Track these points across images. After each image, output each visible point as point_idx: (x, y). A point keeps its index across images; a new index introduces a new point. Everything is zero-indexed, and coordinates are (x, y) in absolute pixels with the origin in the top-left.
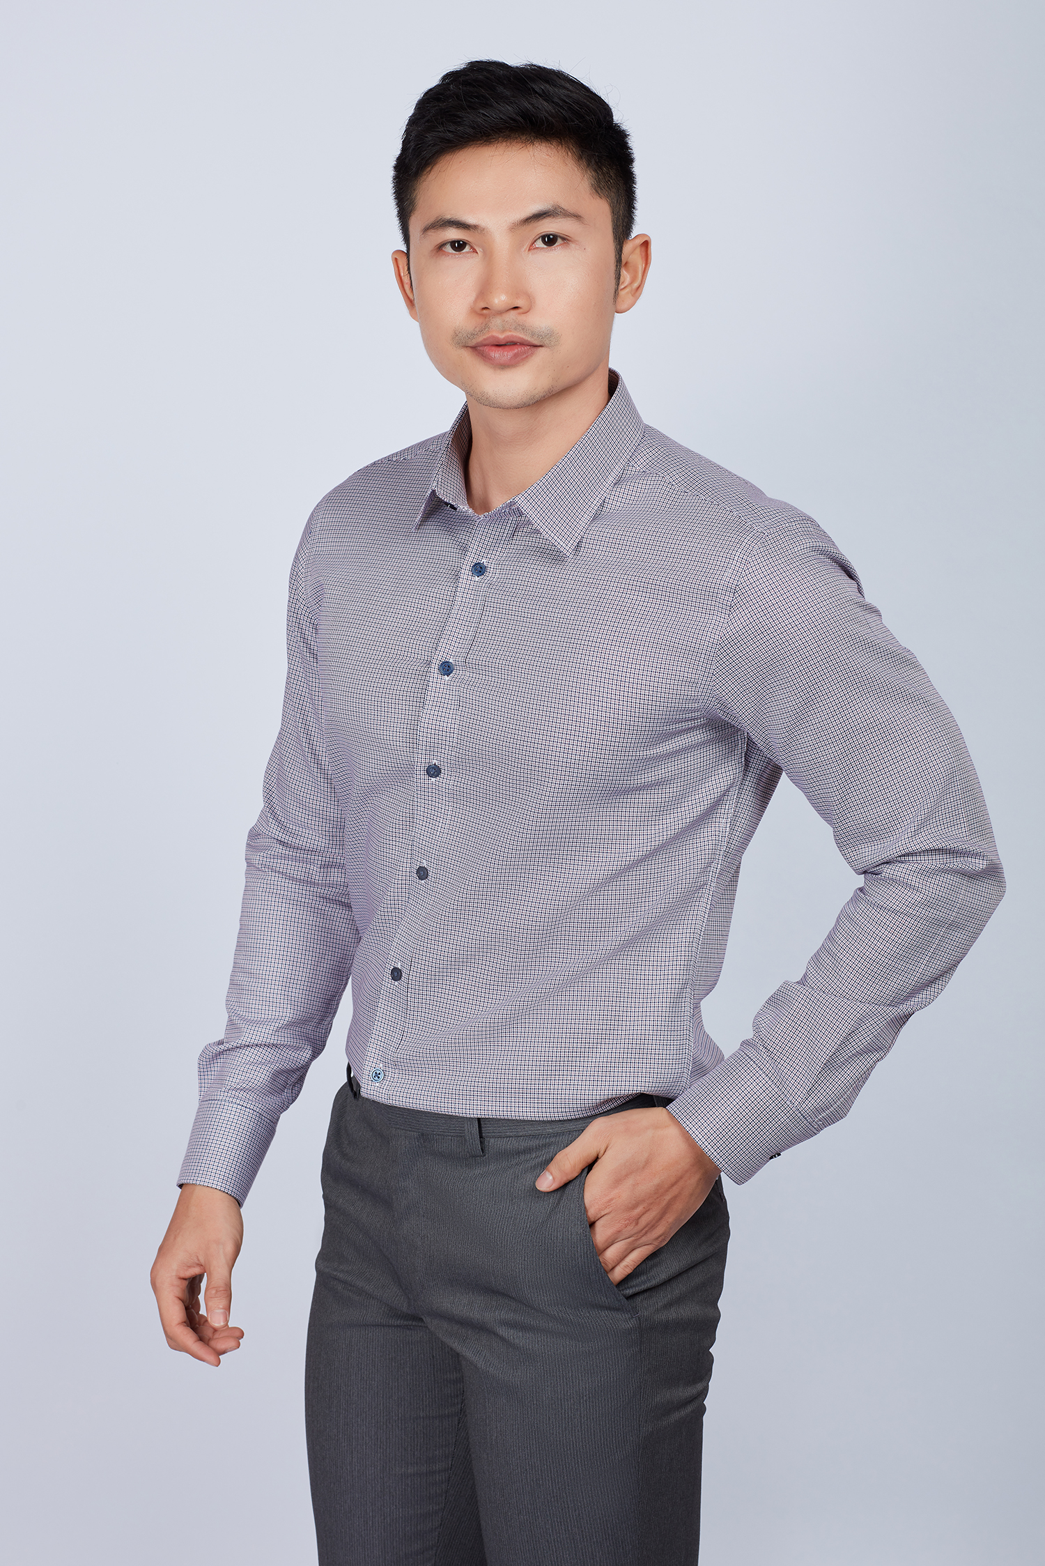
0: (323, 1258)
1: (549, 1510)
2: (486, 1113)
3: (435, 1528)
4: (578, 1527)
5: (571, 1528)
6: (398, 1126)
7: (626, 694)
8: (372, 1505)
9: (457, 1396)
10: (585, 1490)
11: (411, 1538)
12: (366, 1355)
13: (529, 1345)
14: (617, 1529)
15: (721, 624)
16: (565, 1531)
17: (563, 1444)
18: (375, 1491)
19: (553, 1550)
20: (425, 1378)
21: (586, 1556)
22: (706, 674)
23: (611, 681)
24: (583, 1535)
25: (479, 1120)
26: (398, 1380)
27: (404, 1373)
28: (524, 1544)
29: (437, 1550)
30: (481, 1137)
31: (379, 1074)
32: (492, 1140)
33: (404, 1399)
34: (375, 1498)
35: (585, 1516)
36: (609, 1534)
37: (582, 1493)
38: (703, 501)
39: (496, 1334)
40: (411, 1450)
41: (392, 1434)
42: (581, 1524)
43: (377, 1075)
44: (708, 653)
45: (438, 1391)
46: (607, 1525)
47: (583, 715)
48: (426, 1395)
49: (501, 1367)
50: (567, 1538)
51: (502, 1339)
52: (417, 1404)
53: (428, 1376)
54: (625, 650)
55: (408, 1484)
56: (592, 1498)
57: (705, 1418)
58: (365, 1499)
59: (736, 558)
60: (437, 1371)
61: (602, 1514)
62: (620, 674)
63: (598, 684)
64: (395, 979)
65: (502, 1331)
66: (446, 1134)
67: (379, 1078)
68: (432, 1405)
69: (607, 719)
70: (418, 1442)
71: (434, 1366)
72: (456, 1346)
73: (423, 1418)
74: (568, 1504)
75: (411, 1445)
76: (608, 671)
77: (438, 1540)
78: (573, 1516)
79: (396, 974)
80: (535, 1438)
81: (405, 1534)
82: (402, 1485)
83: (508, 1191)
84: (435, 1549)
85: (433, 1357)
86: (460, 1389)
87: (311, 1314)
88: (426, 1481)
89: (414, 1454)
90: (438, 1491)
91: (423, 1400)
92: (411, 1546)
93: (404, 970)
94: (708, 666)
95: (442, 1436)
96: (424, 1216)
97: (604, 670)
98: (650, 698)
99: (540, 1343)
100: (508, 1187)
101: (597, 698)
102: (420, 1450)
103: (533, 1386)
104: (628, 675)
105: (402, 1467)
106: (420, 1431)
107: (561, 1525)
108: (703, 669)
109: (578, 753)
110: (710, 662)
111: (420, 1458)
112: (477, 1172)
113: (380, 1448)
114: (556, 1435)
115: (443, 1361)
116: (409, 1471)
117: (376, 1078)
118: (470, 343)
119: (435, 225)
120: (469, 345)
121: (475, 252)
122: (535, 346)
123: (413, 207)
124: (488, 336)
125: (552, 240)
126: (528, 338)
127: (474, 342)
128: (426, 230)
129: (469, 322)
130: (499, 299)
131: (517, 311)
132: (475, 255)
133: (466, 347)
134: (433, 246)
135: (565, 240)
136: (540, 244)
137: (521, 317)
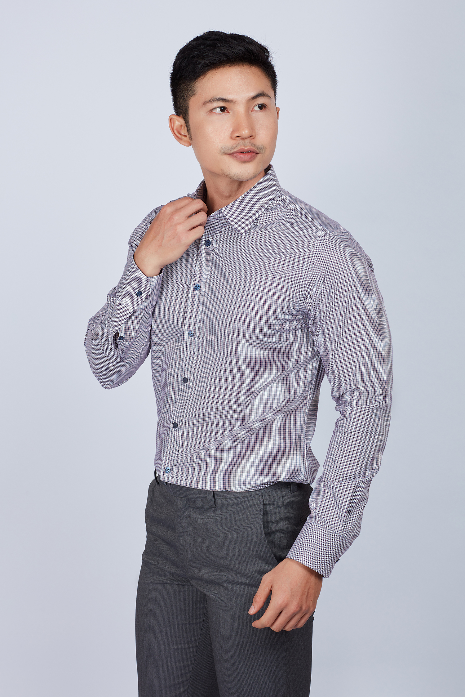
0: (145, 554)
1: (246, 663)
2: (216, 489)
3: (190, 672)
4: (259, 671)
5: (256, 671)
6: (177, 496)
7: (268, 301)
8: (163, 661)
9: (202, 615)
10: (262, 654)
11: (179, 676)
12: (163, 596)
13: (238, 590)
14: (276, 672)
15: (308, 272)
16: (253, 672)
17: (252, 634)
18: (164, 655)
19: (248, 681)
20: (188, 607)
21: (262, 683)
22: (302, 294)
23: (262, 295)
24: (261, 674)
25: (213, 492)
26: (177, 607)
27: (179, 604)
28: (235, 678)
29: (190, 681)
30: (214, 499)
31: (169, 470)
32: (219, 500)
33: (179, 616)
34: (164, 658)
35: (262, 666)
36: (272, 674)
37: (261, 655)
38: (305, 220)
39: (223, 586)
40: (181, 638)
41: (173, 631)
42: (260, 669)
43: (168, 470)
44: (302, 285)
45: (194, 612)
46: (271, 669)
47: (250, 310)
48: (188, 614)
49: (225, 601)
50: (254, 675)
51: (226, 588)
52: (184, 618)
53: (190, 606)
54: (268, 282)
55: (179, 652)
56: (265, 658)
57: (314, 622)
58: (160, 658)
59: (318, 242)
60: (194, 604)
61: (269, 665)
62: (266, 292)
63: (256, 297)
64: (175, 427)
65: (226, 585)
66: (199, 498)
67: (168, 471)
68: (191, 618)
69: (260, 312)
70: (184, 634)
71: (192, 601)
72: (205, 591)
73: (187, 624)
74: (254, 661)
75: (181, 636)
76: (261, 291)
77: (190, 677)
78: (257, 666)
79: (175, 425)
80: (240, 632)
81: (176, 674)
82: (176, 652)
83: (228, 522)
84: (189, 681)
85: (192, 597)
86: (204, 611)
87: (139, 578)
88: (187, 651)
89: (182, 639)
90: (191, 656)
91: (187, 616)
92: (178, 679)
93: (179, 423)
94: (303, 291)
95: (195, 632)
96: (190, 535)
97: (259, 291)
98: (279, 303)
99: (243, 590)
100: (228, 521)
101: (256, 303)
102: (185, 638)
103: (239, 609)
104: (269, 293)
105: (176, 645)
106: (185, 629)
107: (251, 670)
108: (300, 292)
109: (248, 326)
110: (303, 289)
111: (185, 641)
112: (213, 514)
113: (168, 636)
114: (249, 630)
115: (196, 599)
116: (179, 647)
117: (167, 472)
118: (230, 152)
119: (211, 101)
120: (229, 153)
121: (229, 112)
122: (257, 153)
123: (193, 94)
124: (240, 148)
125: (262, 107)
126: (256, 150)
127: (232, 151)
128: (205, 103)
129: (229, 144)
130: (245, 132)
131: (252, 137)
132: (228, 114)
133: (227, 154)
134: (208, 110)
135: (265, 107)
136: (257, 108)
137: (252, 141)
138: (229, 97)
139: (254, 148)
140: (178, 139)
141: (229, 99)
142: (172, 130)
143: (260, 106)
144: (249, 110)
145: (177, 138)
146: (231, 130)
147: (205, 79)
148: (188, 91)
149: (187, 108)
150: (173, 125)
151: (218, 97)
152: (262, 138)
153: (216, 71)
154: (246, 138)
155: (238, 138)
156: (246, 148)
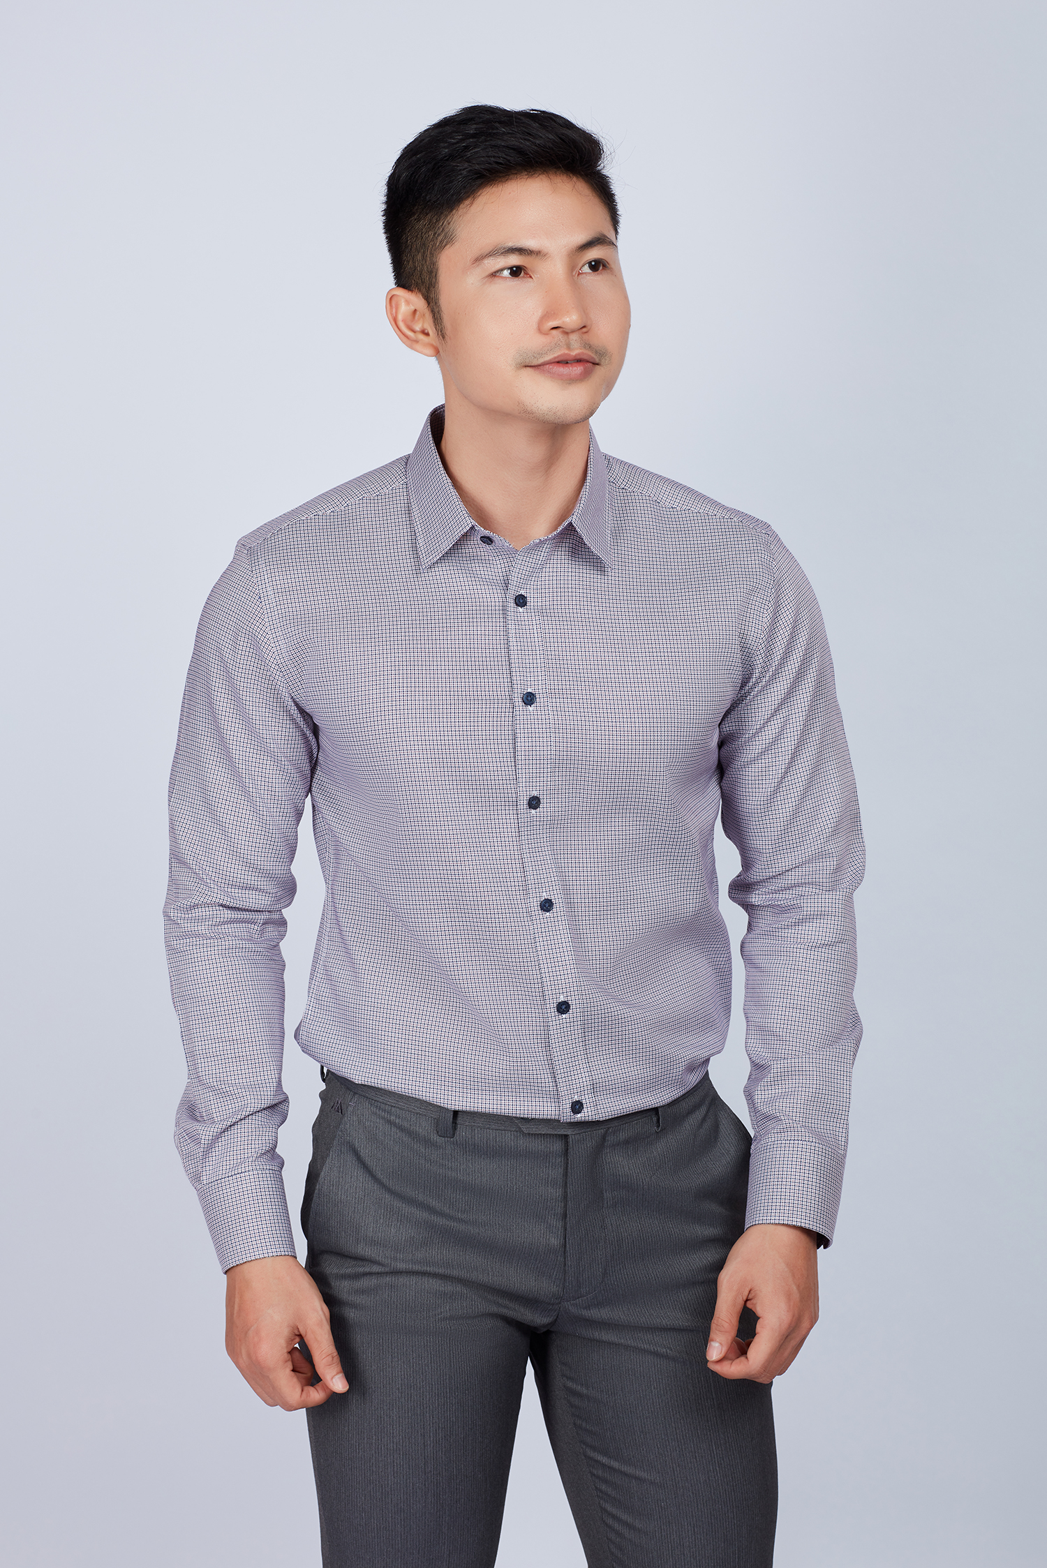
64: (561, 1012)
79: (563, 1007)
118: (535, 362)
119: (493, 253)
120: (533, 365)
121: (531, 277)
122: (595, 364)
123: (449, 240)
124: (559, 354)
125: (596, 266)
126: (593, 355)
127: (541, 361)
128: (479, 259)
129: (534, 343)
130: (571, 319)
131: (584, 330)
132: (530, 280)
133: (528, 366)
134: (487, 273)
135: (604, 266)
136: (586, 269)
137: (585, 336)
138: (530, 243)
139: (590, 353)
140: (409, 342)
141: (534, 249)
142: (393, 323)
143: (593, 263)
144: (573, 271)
145: (405, 339)
146: (539, 313)
147: (474, 206)
148: (435, 234)
149: (433, 273)
150: (396, 313)
151: (510, 244)
152: (604, 331)
153: (500, 187)
154: (573, 332)
155: (554, 332)
156: (574, 353)
